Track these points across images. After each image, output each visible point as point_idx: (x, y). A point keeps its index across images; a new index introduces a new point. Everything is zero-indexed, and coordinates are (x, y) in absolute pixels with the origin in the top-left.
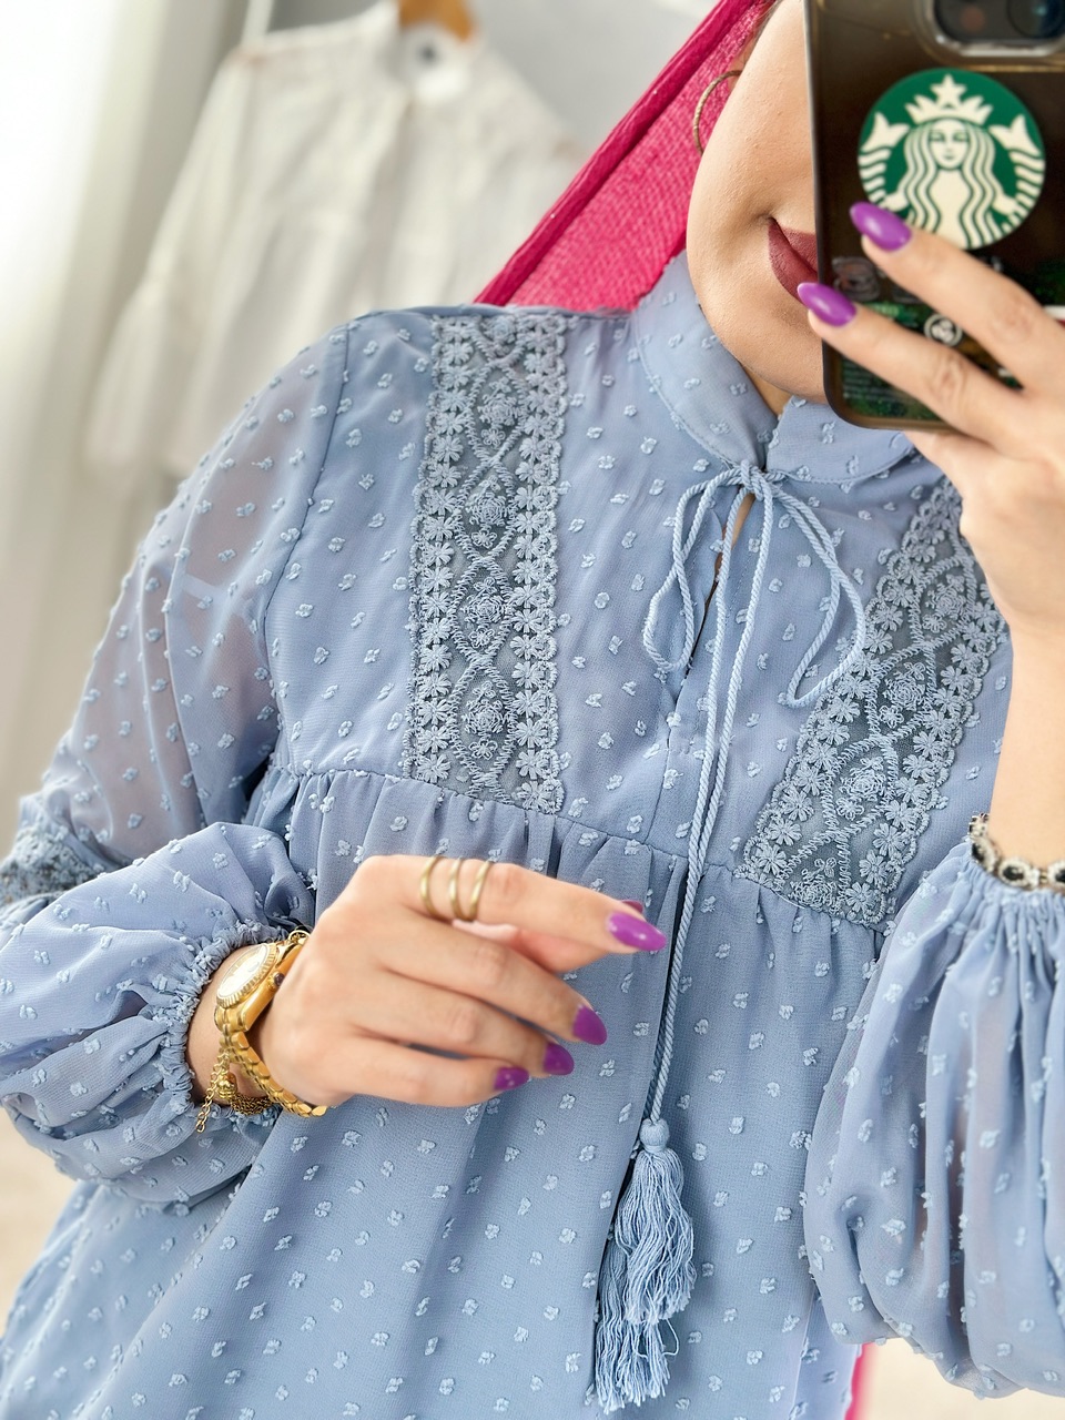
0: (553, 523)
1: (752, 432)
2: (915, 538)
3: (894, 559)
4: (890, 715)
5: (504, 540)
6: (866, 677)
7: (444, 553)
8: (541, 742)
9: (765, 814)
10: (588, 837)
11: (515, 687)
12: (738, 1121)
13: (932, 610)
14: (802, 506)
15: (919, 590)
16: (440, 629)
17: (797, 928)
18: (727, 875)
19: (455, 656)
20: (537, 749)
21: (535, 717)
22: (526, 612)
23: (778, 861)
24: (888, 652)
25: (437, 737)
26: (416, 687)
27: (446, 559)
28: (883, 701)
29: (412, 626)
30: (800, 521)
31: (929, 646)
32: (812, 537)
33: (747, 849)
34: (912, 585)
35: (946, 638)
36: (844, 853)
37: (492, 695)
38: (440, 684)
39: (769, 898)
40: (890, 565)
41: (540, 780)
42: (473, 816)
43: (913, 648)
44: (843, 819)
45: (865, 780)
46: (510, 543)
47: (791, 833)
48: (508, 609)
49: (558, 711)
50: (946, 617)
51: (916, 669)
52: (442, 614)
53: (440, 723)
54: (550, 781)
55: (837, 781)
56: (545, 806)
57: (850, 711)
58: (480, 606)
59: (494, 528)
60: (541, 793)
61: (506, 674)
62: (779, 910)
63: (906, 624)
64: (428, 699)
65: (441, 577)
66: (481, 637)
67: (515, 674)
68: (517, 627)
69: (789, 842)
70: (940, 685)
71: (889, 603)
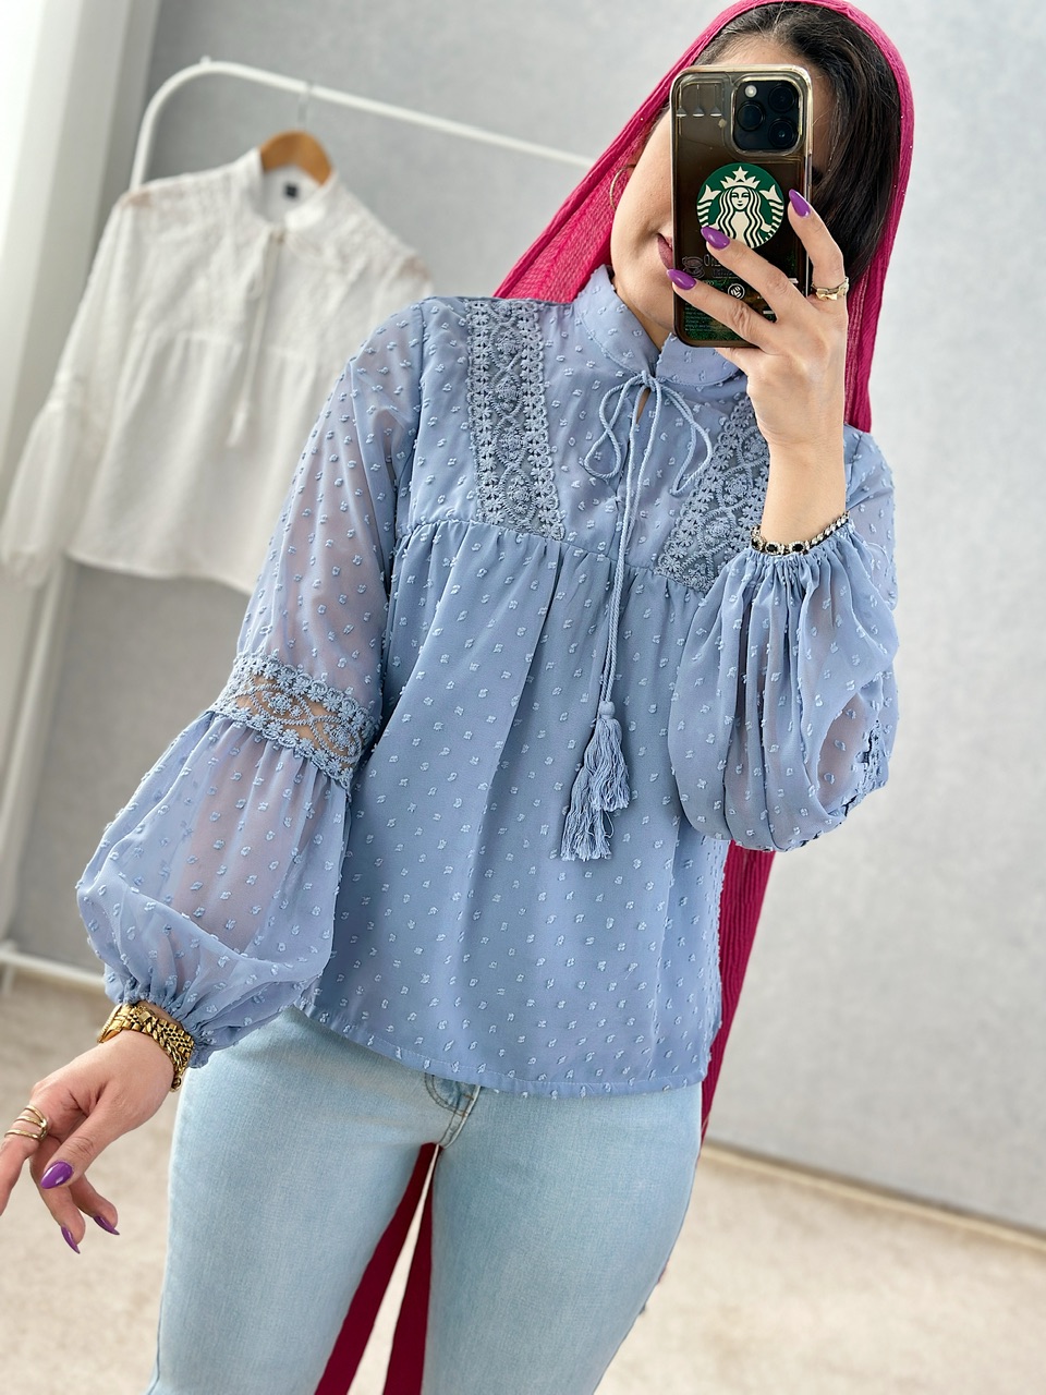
0: (543, 401)
1: (647, 357)
2: (737, 416)
3: (727, 424)
4: (729, 498)
5: (517, 408)
6: (716, 480)
7: (486, 412)
8: (550, 507)
9: (668, 543)
10: (578, 552)
11: (534, 479)
12: (654, 706)
13: (748, 450)
14: (676, 394)
15: (741, 440)
16: (490, 449)
17: (687, 600)
18: (650, 572)
19: (499, 465)
20: (548, 510)
21: (546, 495)
22: (534, 444)
23: (676, 566)
24: (726, 469)
25: (496, 503)
26: (479, 478)
27: (488, 415)
28: (726, 493)
29: (474, 447)
30: (675, 402)
31: (748, 466)
32: (682, 409)
33: (660, 559)
34: (737, 438)
35: (757, 463)
36: (709, 561)
37: (521, 483)
38: (493, 478)
39: (672, 584)
40: (725, 427)
41: (551, 525)
42: (519, 541)
43: (739, 467)
44: (709, 546)
45: (718, 527)
46: (521, 409)
47: (681, 552)
48: (524, 442)
49: (557, 492)
50: (756, 454)
51: (742, 476)
52: (489, 443)
53: (496, 497)
54: (556, 524)
55: (704, 527)
56: (555, 536)
57: (708, 497)
58: (509, 440)
59: (512, 401)
60: (553, 531)
61: (528, 472)
62: (677, 590)
63: (735, 456)
64: (487, 485)
65: (486, 424)
66: (511, 454)
67: (532, 474)
68: (531, 451)
69: (681, 557)
70: (755, 486)
71: (726, 446)
